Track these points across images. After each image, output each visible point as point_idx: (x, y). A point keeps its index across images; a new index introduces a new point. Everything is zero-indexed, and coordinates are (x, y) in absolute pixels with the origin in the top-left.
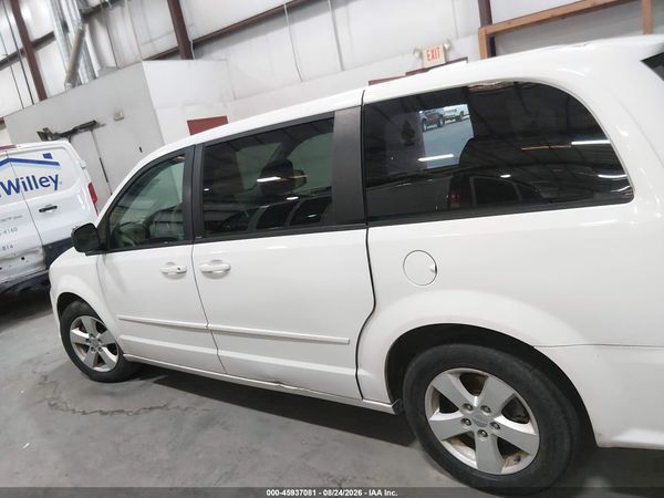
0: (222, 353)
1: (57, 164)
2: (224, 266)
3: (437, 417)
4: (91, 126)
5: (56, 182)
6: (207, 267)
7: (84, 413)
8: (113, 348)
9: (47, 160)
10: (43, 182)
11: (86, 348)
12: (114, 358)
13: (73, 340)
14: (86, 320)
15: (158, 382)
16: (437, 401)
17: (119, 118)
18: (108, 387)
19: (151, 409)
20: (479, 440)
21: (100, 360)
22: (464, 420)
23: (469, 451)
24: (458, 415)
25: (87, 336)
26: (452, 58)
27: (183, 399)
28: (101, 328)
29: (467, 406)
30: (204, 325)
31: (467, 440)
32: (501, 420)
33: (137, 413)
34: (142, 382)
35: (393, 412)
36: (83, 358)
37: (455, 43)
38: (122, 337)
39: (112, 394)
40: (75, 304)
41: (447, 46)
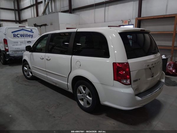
0: (48, 76)
1: (33, 32)
2: (50, 58)
3: (79, 95)
4: (45, 25)
5: (32, 36)
6: (47, 58)
7: (22, 84)
8: (31, 73)
9: (31, 31)
10: (29, 36)
11: (26, 72)
12: (31, 75)
13: (24, 69)
14: (27, 66)
15: (39, 82)
16: (79, 92)
17: (51, 24)
18: (29, 81)
19: (35, 86)
20: (84, 100)
21: (28, 75)
22: (82, 96)
23: (82, 102)
24: (82, 95)
25: (27, 69)
26: (130, 24)
27: (41, 85)
28: (30, 68)
29: (83, 93)
30: (45, 70)
31: (82, 100)
32: (88, 96)
33: (31, 86)
34: (35, 81)
35: (72, 93)
36: (25, 74)
37: (131, 20)
38: (33, 70)
39: (28, 82)
40: (26, 62)
41: (129, 21)
